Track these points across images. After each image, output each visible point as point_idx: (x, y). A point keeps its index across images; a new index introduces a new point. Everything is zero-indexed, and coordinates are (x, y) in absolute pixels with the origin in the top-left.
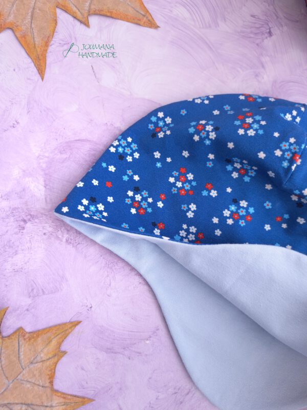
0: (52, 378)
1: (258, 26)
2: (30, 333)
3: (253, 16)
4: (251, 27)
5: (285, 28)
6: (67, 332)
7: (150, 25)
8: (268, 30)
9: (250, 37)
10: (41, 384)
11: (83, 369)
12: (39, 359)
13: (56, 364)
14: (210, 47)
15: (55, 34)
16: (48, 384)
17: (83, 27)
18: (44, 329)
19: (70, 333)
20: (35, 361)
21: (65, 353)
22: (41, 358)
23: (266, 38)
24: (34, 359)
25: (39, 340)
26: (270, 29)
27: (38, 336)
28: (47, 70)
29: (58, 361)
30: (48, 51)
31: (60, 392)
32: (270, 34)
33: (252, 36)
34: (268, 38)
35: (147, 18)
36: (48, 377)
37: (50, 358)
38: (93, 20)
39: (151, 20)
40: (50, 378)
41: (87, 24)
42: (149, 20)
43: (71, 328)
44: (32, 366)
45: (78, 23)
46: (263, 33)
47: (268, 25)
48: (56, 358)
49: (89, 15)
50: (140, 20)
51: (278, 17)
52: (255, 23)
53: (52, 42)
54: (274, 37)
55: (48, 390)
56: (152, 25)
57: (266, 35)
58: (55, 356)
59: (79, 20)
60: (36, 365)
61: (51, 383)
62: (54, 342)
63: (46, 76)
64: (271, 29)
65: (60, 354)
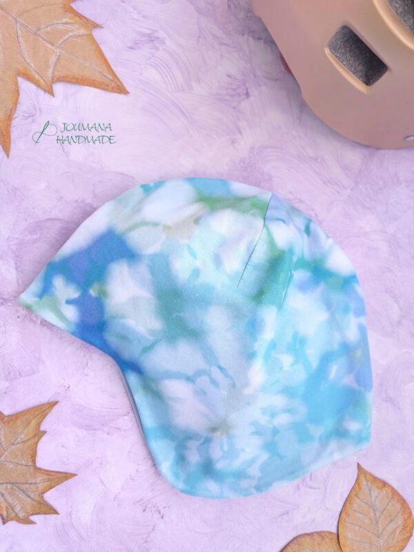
0: (34, 457)
1: (234, 87)
2: (8, 416)
3: (229, 76)
4: (227, 89)
5: (264, 88)
6: (46, 412)
7: (119, 91)
8: (245, 91)
9: (227, 100)
10: (24, 463)
11: (63, 446)
12: (19, 440)
13: (37, 443)
14: (184, 113)
15: (18, 105)
16: (30, 463)
17: (47, 96)
18: (22, 412)
19: (48, 413)
20: (16, 442)
21: (44, 432)
22: (22, 439)
23: (244, 100)
24: (15, 440)
25: (19, 422)
26: (247, 89)
27: (17, 419)
28: (12, 146)
29: (38, 441)
30: (12, 125)
31: (43, 470)
32: (247, 95)
33: (228, 98)
34: (246, 100)
35: (115, 83)
36: (30, 456)
37: (30, 439)
38: (59, 88)
39: (120, 85)
40: (32, 458)
41: (51, 93)
42: (118, 85)
43: (49, 408)
44: (13, 447)
45: (42, 92)
46: (239, 95)
47: (245, 85)
48: (36, 438)
49: (53, 82)
50: (107, 86)
51: (255, 76)
52: (231, 84)
53: (16, 115)
54: (252, 99)
55: (32, 469)
56: (121, 90)
57: (243, 97)
58: (35, 436)
59: (42, 89)
60: (18, 446)
61: (34, 461)
62: (33, 423)
63: (11, 153)
64: (249, 90)
65: (39, 434)
